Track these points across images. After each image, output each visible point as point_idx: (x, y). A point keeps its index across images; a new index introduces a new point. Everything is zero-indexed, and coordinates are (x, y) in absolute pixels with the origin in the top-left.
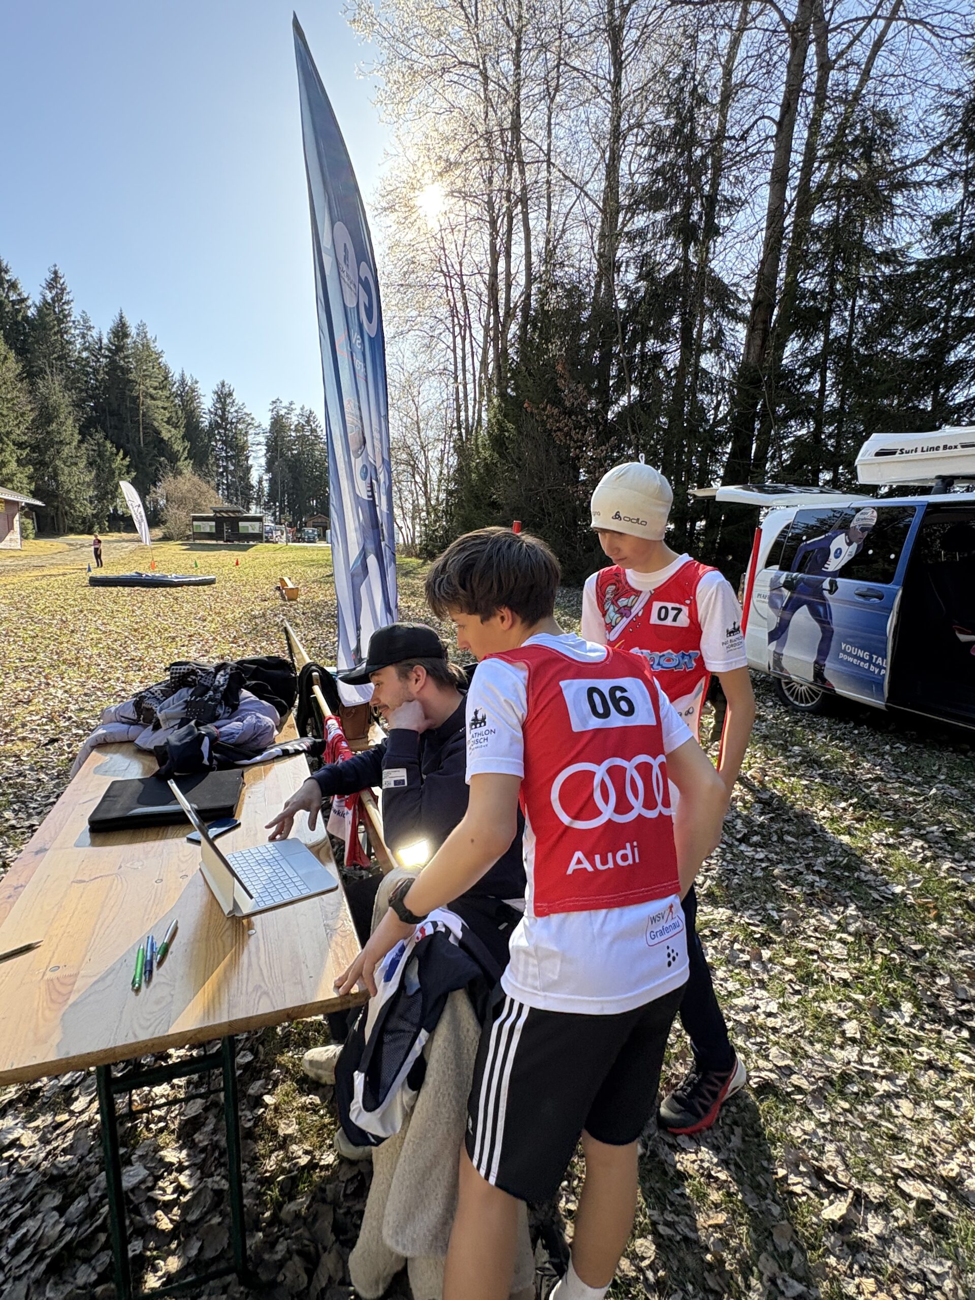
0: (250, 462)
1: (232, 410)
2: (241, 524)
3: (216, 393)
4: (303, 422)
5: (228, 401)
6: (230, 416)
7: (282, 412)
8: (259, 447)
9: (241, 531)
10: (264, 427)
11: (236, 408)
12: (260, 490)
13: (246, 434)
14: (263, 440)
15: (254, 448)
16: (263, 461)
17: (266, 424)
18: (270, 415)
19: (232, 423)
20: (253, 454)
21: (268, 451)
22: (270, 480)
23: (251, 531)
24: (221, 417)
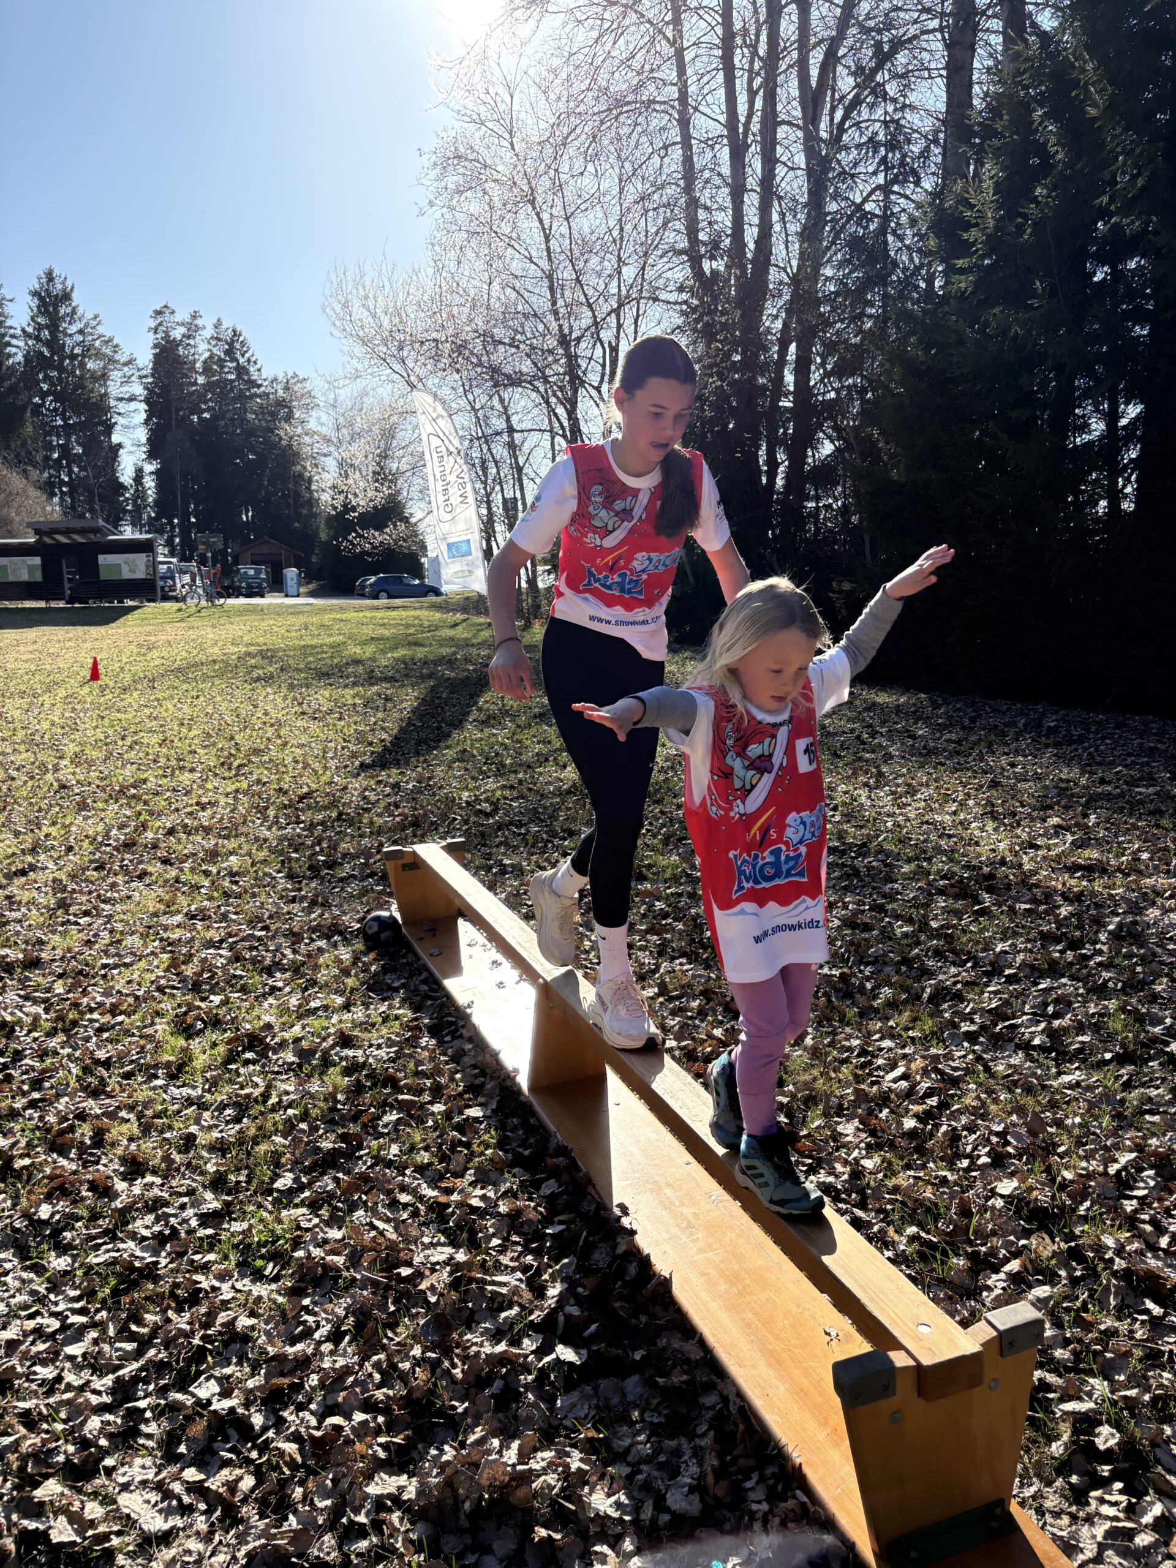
0: (115, 438)
1: (73, 329)
2: (103, 559)
3: (35, 294)
4: (219, 352)
5: (62, 311)
6: (69, 342)
7: (177, 333)
8: (133, 405)
9: (104, 575)
10: (140, 363)
11: (80, 325)
12: (140, 493)
13: (104, 377)
14: (139, 390)
15: (122, 407)
16: (142, 434)
17: (145, 358)
18: (150, 339)
19: (73, 357)
20: (121, 420)
21: (150, 414)
22: (157, 473)
23: (126, 575)
24: (48, 344)
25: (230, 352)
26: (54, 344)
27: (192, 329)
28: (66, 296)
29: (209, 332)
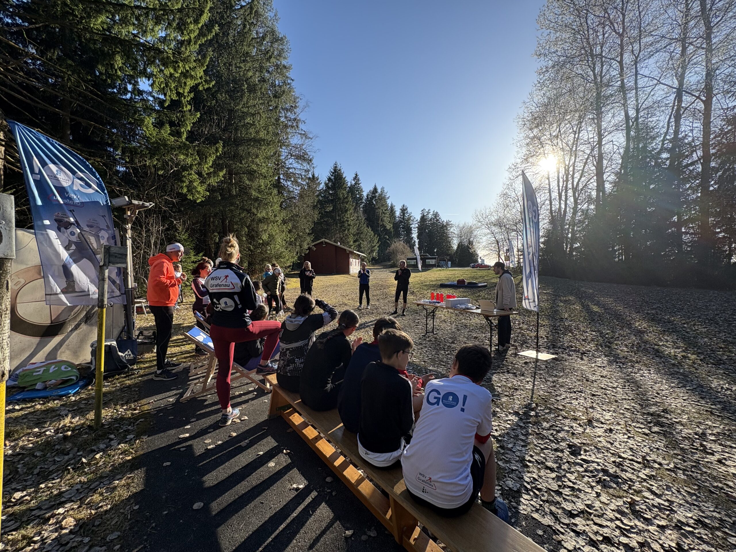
0: (412, 235)
2: (427, 261)
3: (401, 209)
4: (433, 217)
5: (405, 212)
6: (406, 218)
7: (425, 214)
8: (416, 229)
9: (427, 263)
10: (418, 221)
11: (408, 214)
13: (411, 224)
14: (417, 226)
15: (414, 229)
16: (417, 234)
17: (419, 219)
18: (420, 216)
19: (406, 220)
20: (413, 232)
21: (419, 230)
23: (431, 263)
25: (435, 217)
26: (403, 218)
27: (428, 213)
28: (406, 209)
29: (432, 213)
